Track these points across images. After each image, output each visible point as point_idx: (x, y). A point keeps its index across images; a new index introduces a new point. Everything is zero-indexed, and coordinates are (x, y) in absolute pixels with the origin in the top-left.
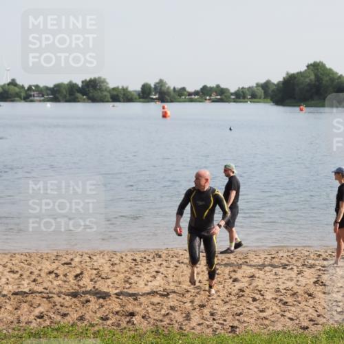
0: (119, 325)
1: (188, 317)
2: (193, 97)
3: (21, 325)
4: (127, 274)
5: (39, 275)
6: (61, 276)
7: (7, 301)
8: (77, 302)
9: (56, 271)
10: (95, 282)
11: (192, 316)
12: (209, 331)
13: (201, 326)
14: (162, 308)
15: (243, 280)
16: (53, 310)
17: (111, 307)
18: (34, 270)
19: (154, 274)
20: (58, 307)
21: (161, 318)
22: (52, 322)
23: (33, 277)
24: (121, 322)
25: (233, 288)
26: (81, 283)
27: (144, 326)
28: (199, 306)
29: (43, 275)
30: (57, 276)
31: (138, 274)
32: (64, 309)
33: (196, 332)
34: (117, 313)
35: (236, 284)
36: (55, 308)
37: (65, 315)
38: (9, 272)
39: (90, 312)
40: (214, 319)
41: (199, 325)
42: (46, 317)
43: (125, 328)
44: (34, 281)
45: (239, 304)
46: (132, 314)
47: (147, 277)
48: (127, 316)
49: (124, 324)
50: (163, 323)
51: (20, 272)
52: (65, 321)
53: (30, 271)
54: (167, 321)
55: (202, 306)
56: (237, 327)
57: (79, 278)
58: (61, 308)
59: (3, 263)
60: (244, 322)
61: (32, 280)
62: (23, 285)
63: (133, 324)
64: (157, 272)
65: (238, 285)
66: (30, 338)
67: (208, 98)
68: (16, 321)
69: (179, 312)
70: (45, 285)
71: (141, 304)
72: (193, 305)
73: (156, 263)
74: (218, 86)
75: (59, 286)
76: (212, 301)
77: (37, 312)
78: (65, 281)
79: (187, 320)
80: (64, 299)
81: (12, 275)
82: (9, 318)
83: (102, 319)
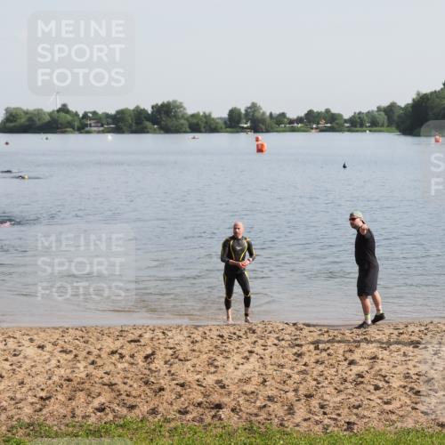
0: (201, 420)
1: (291, 411)
2: (296, 125)
3: (76, 420)
4: (211, 354)
5: (99, 356)
6: (127, 358)
7: (59, 389)
8: (148, 391)
9: (120, 351)
10: (171, 365)
11: (296, 408)
12: (318, 428)
13: (309, 423)
14: (257, 399)
15: (362, 362)
16: (117, 401)
17: (191, 397)
18: (92, 349)
19: (247, 354)
20: (124, 397)
21: (256, 411)
22: (115, 417)
23: (92, 358)
24: (204, 417)
25: (350, 373)
26: (153, 366)
27: (234, 421)
28: (306, 396)
29: (104, 355)
30: (122, 356)
31: (226, 354)
32: (131, 399)
33: (302, 430)
34: (199, 404)
35: (353, 367)
36: (121, 397)
37: (132, 407)
38: (61, 352)
39: (165, 404)
40: (325, 413)
41: (305, 420)
42: (108, 410)
43: (210, 424)
44: (93, 363)
45: (357, 394)
46: (219, 406)
47: (237, 358)
48: (213, 408)
49: (208, 419)
50: (258, 418)
51: (75, 352)
52: (133, 414)
53: (87, 350)
54: (263, 415)
55: (309, 396)
56: (354, 424)
57: (149, 360)
58: (126, 398)
59: (53, 341)
60: (364, 417)
61: (90, 361)
62: (79, 368)
63: (220, 419)
64: (251, 352)
65: (356, 369)
66: (88, 436)
67: (314, 126)
68: (69, 415)
69: (279, 404)
70: (107, 369)
71: (230, 393)
72: (296, 395)
73: (249, 340)
74: (328, 111)
75: (125, 370)
76: (322, 390)
77: (96, 403)
78: (132, 364)
79: (289, 414)
80: (131, 386)
81: (64, 355)
82: (62, 411)
83: (180, 412)
